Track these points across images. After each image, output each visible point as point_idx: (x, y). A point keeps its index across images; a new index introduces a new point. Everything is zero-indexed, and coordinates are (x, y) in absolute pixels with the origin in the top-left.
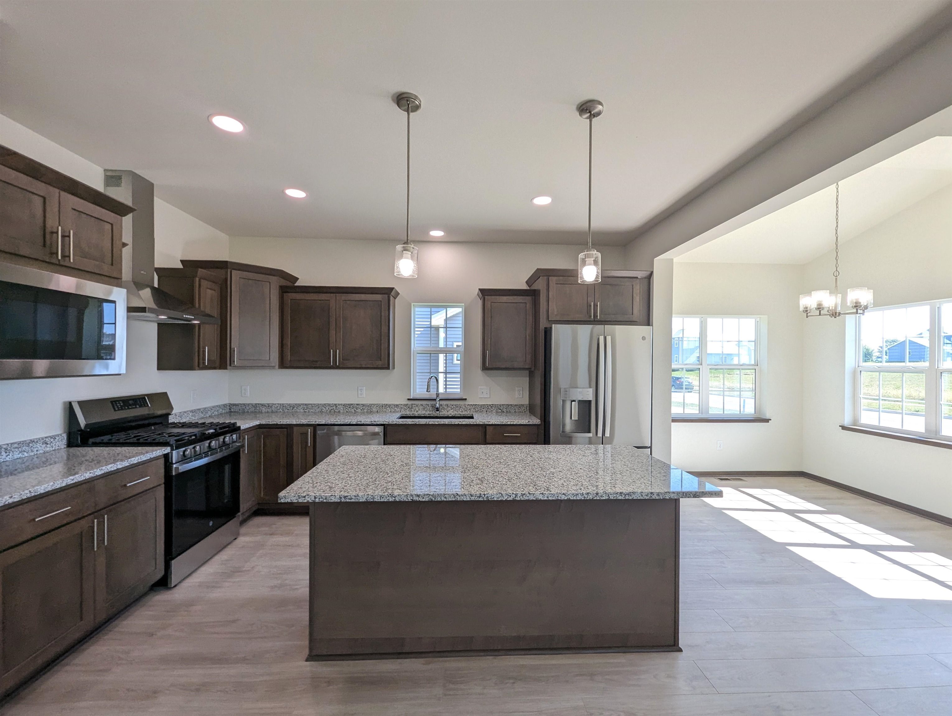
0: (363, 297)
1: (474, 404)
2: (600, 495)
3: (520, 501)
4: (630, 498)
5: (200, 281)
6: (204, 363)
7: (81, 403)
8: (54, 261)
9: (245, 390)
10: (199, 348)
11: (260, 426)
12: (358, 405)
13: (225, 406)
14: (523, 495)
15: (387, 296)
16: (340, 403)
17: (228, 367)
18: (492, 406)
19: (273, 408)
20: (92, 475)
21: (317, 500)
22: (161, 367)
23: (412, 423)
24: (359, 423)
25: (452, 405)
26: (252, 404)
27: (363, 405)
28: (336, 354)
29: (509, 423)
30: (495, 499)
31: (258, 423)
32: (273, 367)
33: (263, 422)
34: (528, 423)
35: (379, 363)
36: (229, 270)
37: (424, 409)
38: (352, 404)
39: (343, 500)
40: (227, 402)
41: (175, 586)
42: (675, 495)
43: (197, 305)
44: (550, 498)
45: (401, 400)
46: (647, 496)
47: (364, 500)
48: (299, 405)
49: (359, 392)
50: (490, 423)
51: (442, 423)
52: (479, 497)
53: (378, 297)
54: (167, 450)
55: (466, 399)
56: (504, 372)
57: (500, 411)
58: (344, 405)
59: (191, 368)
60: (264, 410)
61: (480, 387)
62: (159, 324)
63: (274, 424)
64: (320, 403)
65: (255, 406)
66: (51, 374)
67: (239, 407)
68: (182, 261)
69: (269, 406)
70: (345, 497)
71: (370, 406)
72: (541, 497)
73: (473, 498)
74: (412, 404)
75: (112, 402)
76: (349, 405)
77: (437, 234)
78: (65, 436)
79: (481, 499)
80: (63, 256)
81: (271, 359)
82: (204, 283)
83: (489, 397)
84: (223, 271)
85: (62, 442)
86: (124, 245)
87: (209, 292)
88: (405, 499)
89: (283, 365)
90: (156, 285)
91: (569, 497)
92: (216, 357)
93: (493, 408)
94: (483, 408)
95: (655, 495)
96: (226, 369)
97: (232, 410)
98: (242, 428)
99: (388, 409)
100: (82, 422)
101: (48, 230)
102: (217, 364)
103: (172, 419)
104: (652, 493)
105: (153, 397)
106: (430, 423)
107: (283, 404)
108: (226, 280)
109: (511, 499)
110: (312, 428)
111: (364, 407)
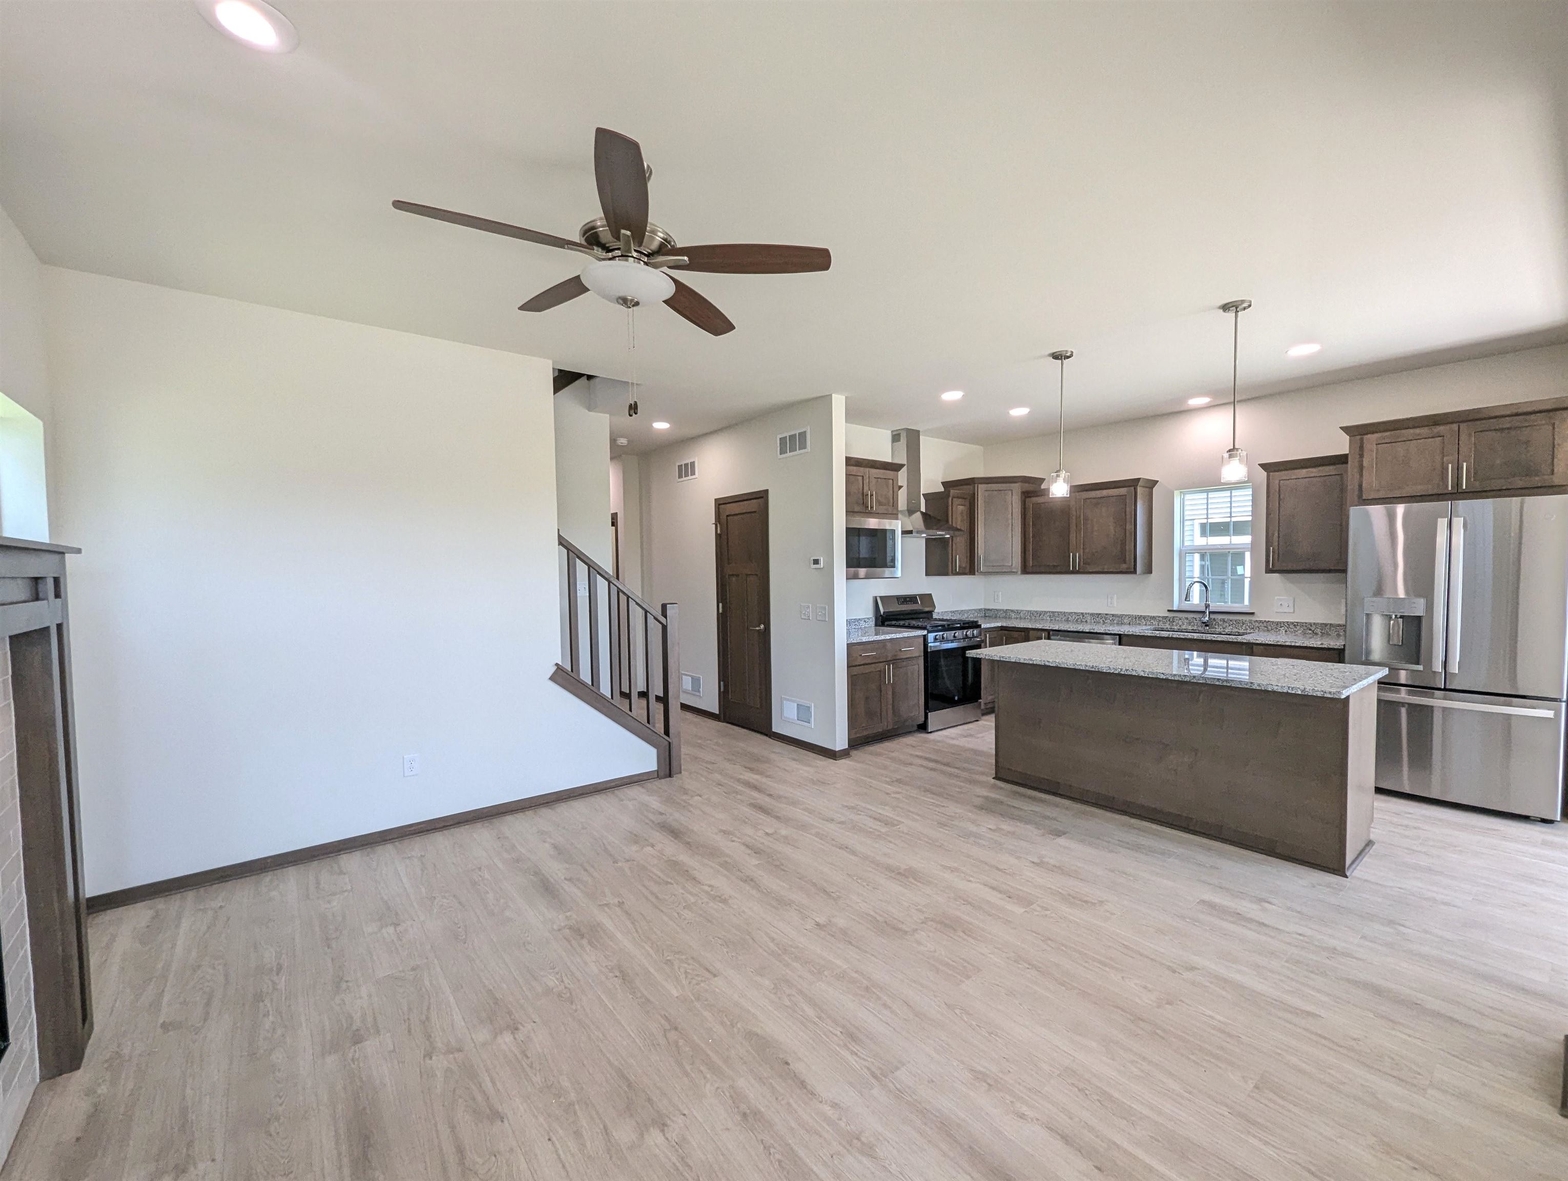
0: (1105, 493)
1: (1265, 621)
2: (1197, 678)
3: (1124, 675)
4: (1228, 685)
5: (952, 499)
6: (956, 570)
7: (880, 597)
8: (867, 511)
9: (997, 596)
10: (952, 556)
11: (1002, 628)
12: (1106, 614)
13: (980, 610)
14: (1127, 670)
15: (1133, 488)
16: (1087, 612)
17: (976, 573)
18: (1295, 625)
19: (1022, 615)
20: (884, 638)
21: (987, 658)
22: (928, 574)
23: (1152, 635)
24: (1092, 631)
25: (1231, 621)
26: (1003, 610)
27: (1113, 615)
28: (1076, 557)
29: (1287, 644)
30: (1105, 671)
31: (999, 624)
32: (1015, 573)
33: (1005, 625)
34: (1320, 646)
35: (1124, 566)
36: (976, 485)
37: (1190, 624)
38: (1100, 614)
39: (1002, 659)
40: (982, 607)
41: (931, 732)
42: (1279, 688)
43: (950, 523)
44: (1150, 676)
45: (1160, 611)
46: (1246, 685)
47: (1014, 661)
48: (1046, 612)
49: (1109, 600)
50: (1257, 642)
51: (1190, 637)
52: (1092, 668)
53: (1123, 491)
54: (925, 632)
55: (1253, 613)
56: (1322, 575)
57: (1310, 632)
58: (1092, 614)
59: (946, 574)
60: (1013, 615)
61: (1276, 598)
62: (926, 539)
63: (1013, 627)
64: (1066, 611)
65: (1006, 611)
66: (867, 577)
67: (992, 612)
68: (943, 483)
69: (1018, 612)
70: (1003, 657)
71: (1121, 616)
72: (1142, 674)
73: (1087, 668)
74: (1174, 617)
75: (897, 598)
76: (1097, 614)
77: (1195, 402)
78: (874, 618)
79: (1093, 669)
80: (871, 508)
81: (1013, 566)
82: (956, 501)
83: (1292, 611)
84: (971, 487)
85: (872, 623)
86: (900, 487)
87: (961, 508)
88: (1040, 663)
89: (1025, 570)
90: (923, 509)
91: (1167, 676)
92: (965, 564)
93: (1298, 627)
94: (1281, 627)
95: (1256, 685)
96: (974, 574)
97: (987, 615)
98: (983, 626)
99: (1143, 620)
100: (882, 611)
101: (865, 494)
102: (968, 570)
103: (935, 616)
104: (1252, 683)
105: (922, 596)
106: (1174, 636)
107: (1031, 611)
108: (974, 494)
109: (1117, 672)
110: (1047, 633)
111: (1114, 618)
